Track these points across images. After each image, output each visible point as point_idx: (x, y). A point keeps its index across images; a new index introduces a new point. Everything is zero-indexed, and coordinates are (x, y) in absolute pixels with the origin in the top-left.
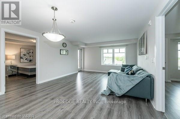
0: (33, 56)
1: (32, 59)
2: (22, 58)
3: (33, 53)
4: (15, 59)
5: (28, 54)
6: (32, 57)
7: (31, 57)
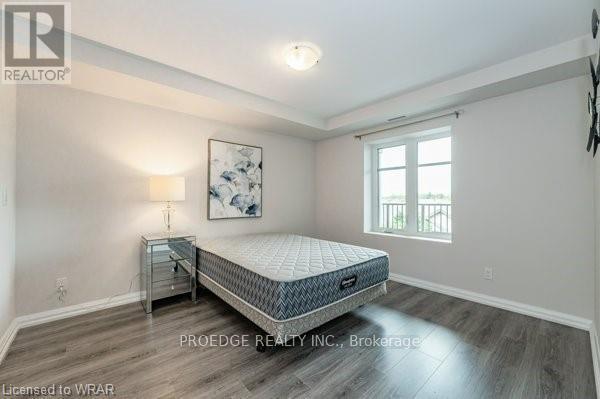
0: (261, 186)
1: (257, 201)
2: (217, 195)
3: (260, 166)
4: (182, 197)
5: (243, 170)
6: (257, 187)
7: (253, 192)
